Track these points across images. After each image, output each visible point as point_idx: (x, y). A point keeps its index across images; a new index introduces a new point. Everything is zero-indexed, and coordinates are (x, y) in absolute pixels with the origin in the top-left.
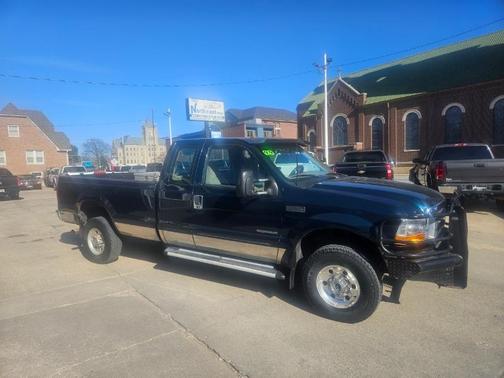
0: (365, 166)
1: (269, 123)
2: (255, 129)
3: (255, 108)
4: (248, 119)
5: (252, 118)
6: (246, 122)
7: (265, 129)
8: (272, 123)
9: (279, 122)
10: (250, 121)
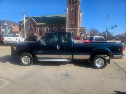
0: (32, 39)
1: (10, 25)
2: (5, 26)
3: (5, 20)
4: (2, 23)
5: (4, 23)
6: (2, 24)
7: (8, 27)
8: (11, 25)
9: (13, 25)
10: (3, 24)
